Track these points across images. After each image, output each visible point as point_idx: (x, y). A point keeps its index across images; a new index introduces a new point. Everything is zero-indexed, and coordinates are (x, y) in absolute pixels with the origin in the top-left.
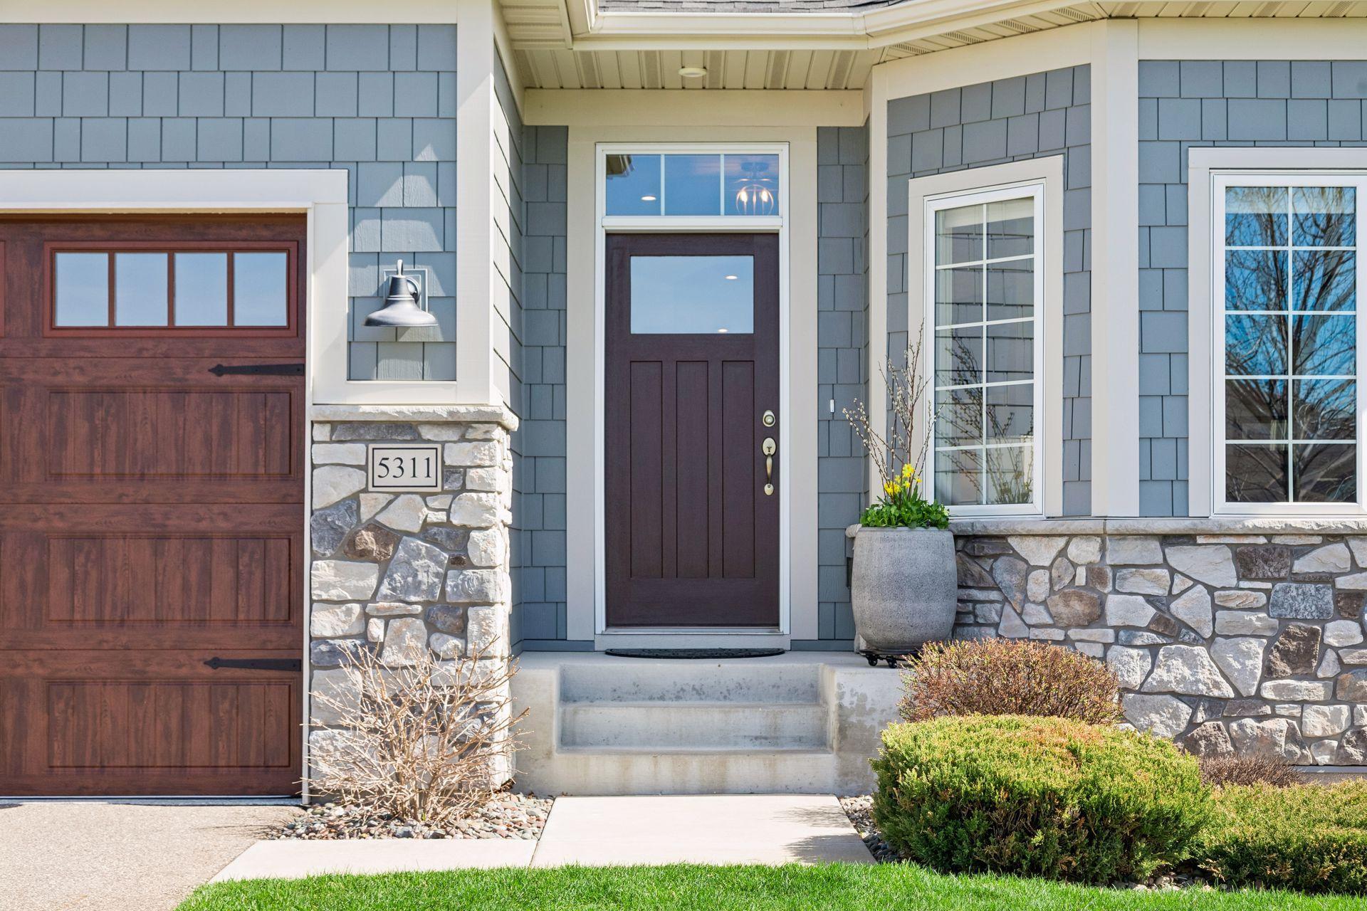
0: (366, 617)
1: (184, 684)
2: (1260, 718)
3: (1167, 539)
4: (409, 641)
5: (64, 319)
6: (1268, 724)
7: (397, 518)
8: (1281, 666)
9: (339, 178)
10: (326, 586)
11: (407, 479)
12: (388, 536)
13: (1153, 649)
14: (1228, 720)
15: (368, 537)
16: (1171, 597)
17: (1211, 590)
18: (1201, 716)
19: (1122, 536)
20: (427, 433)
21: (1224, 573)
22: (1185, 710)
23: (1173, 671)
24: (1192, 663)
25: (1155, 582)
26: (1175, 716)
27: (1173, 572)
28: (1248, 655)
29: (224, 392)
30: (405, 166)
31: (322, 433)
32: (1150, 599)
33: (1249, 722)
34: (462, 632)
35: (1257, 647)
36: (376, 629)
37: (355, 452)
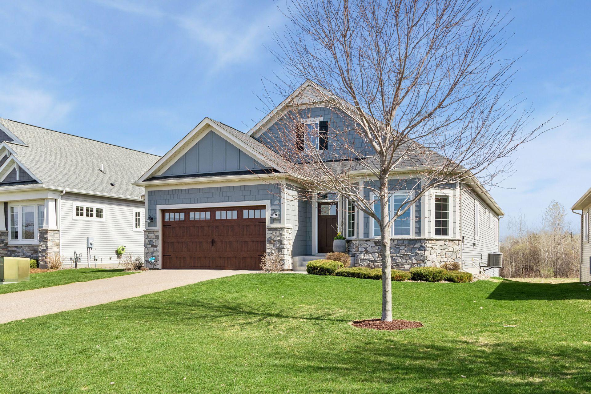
0: (272, 250)
1: (255, 258)
2: (377, 263)
3: (366, 241)
4: (276, 253)
5: (244, 218)
6: (378, 263)
7: (275, 239)
8: (380, 256)
9: (269, 201)
10: (268, 247)
11: (276, 235)
12: (274, 241)
13: (365, 254)
14: (373, 263)
15: (272, 241)
16: (367, 248)
17: (372, 247)
18: (370, 262)
19: (361, 240)
20: (278, 229)
21: (373, 245)
22: (368, 262)
23: (367, 257)
24: (369, 256)
25: (365, 246)
26: (367, 262)
27: (367, 245)
28: (376, 255)
29: (259, 225)
30: (276, 199)
31: (268, 230)
32: (364, 248)
33: (376, 263)
34: (282, 252)
35: (377, 254)
36: (273, 251)
37: (271, 232)
